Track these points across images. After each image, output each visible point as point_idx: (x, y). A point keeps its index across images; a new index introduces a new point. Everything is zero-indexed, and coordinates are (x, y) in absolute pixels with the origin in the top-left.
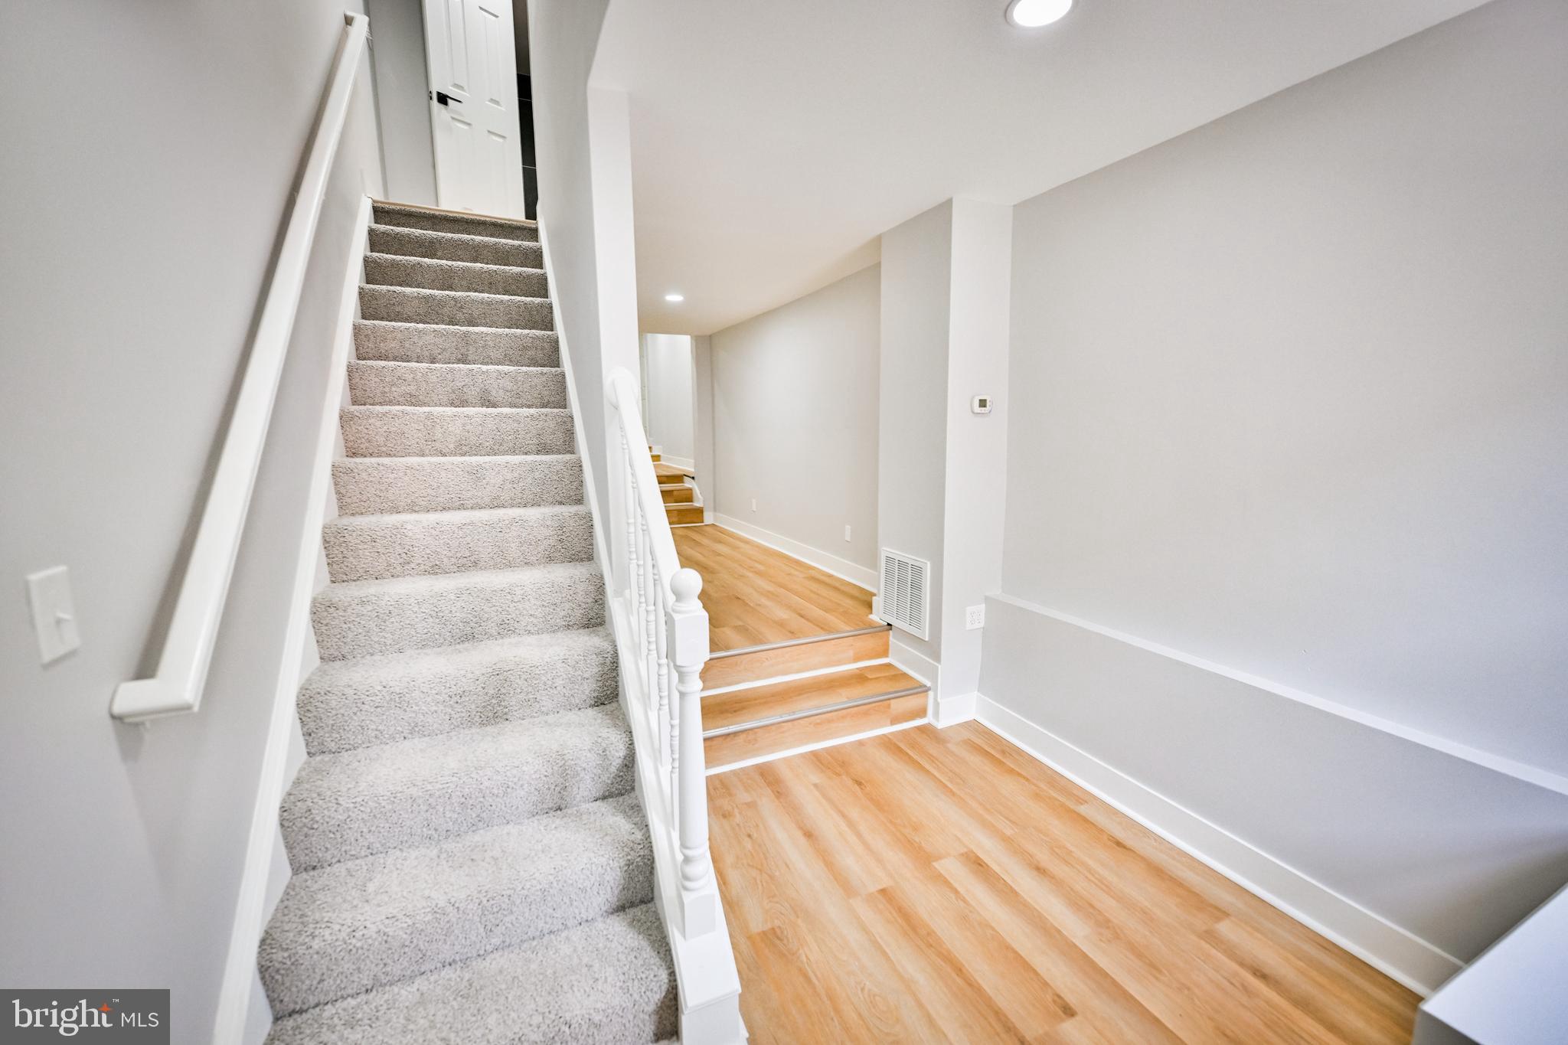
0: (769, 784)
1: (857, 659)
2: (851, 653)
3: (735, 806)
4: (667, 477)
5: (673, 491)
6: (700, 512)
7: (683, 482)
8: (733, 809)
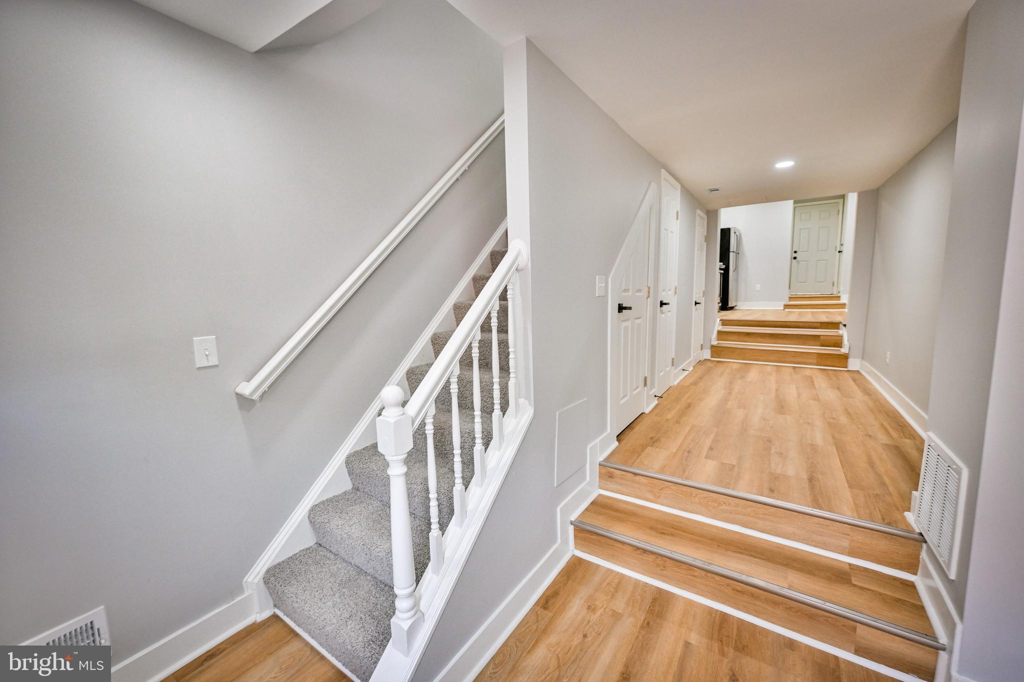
0: (651, 611)
1: (851, 554)
2: (845, 543)
3: (605, 607)
4: (821, 323)
5: (820, 336)
6: (845, 357)
7: (839, 329)
8: (602, 607)
